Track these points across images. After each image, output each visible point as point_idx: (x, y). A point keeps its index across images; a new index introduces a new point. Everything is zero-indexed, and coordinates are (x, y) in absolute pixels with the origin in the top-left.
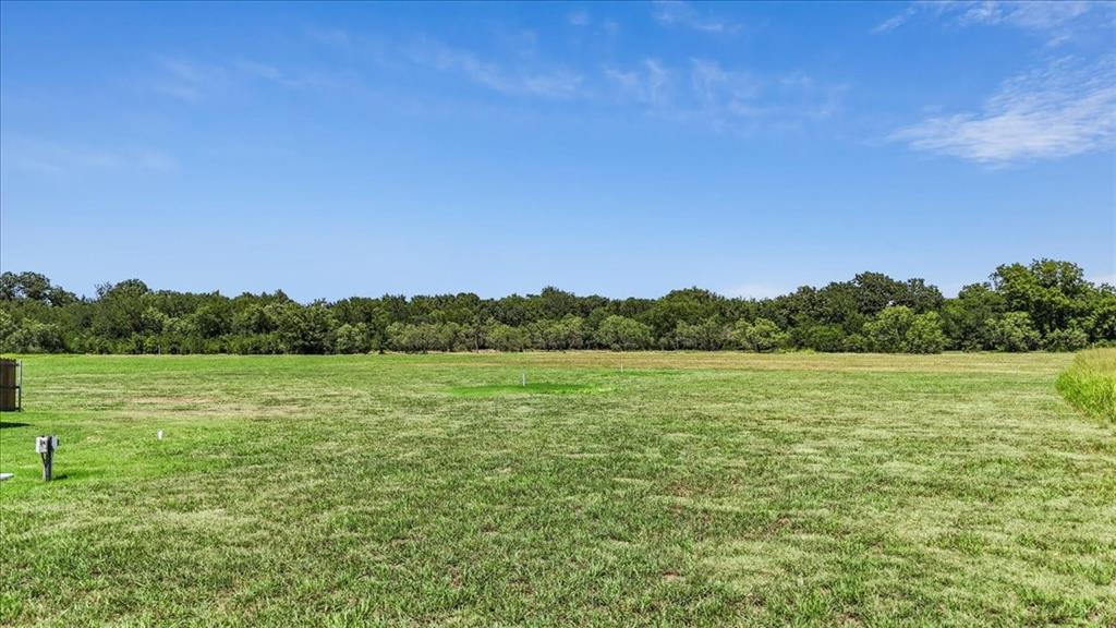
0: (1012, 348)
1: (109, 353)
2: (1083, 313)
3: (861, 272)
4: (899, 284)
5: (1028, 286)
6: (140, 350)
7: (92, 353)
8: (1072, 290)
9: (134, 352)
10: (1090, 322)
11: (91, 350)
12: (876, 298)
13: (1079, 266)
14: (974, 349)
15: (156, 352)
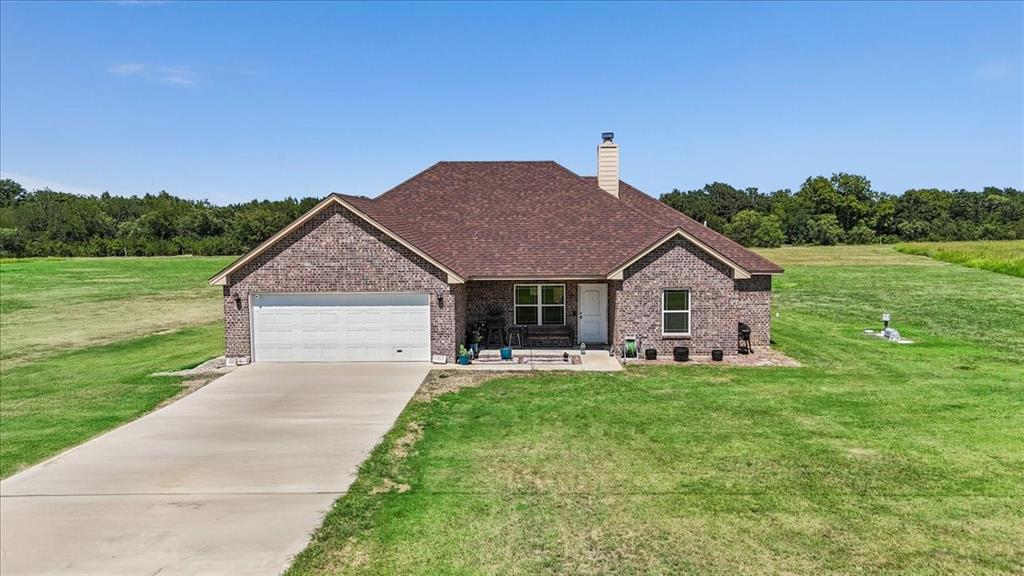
0: (826, 242)
1: (72, 256)
2: (869, 215)
3: (711, 183)
4: (741, 192)
5: (832, 194)
6: (103, 253)
7: (54, 255)
8: (862, 198)
9: (98, 255)
10: (874, 222)
11: (53, 253)
12: (726, 203)
13: (868, 179)
14: (800, 243)
15: (123, 254)
